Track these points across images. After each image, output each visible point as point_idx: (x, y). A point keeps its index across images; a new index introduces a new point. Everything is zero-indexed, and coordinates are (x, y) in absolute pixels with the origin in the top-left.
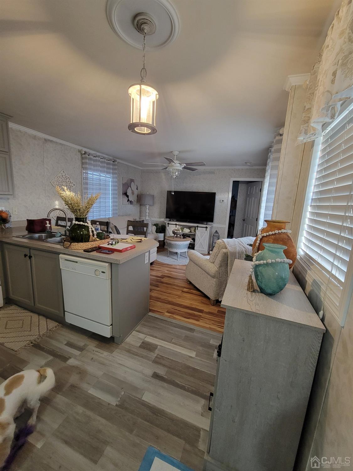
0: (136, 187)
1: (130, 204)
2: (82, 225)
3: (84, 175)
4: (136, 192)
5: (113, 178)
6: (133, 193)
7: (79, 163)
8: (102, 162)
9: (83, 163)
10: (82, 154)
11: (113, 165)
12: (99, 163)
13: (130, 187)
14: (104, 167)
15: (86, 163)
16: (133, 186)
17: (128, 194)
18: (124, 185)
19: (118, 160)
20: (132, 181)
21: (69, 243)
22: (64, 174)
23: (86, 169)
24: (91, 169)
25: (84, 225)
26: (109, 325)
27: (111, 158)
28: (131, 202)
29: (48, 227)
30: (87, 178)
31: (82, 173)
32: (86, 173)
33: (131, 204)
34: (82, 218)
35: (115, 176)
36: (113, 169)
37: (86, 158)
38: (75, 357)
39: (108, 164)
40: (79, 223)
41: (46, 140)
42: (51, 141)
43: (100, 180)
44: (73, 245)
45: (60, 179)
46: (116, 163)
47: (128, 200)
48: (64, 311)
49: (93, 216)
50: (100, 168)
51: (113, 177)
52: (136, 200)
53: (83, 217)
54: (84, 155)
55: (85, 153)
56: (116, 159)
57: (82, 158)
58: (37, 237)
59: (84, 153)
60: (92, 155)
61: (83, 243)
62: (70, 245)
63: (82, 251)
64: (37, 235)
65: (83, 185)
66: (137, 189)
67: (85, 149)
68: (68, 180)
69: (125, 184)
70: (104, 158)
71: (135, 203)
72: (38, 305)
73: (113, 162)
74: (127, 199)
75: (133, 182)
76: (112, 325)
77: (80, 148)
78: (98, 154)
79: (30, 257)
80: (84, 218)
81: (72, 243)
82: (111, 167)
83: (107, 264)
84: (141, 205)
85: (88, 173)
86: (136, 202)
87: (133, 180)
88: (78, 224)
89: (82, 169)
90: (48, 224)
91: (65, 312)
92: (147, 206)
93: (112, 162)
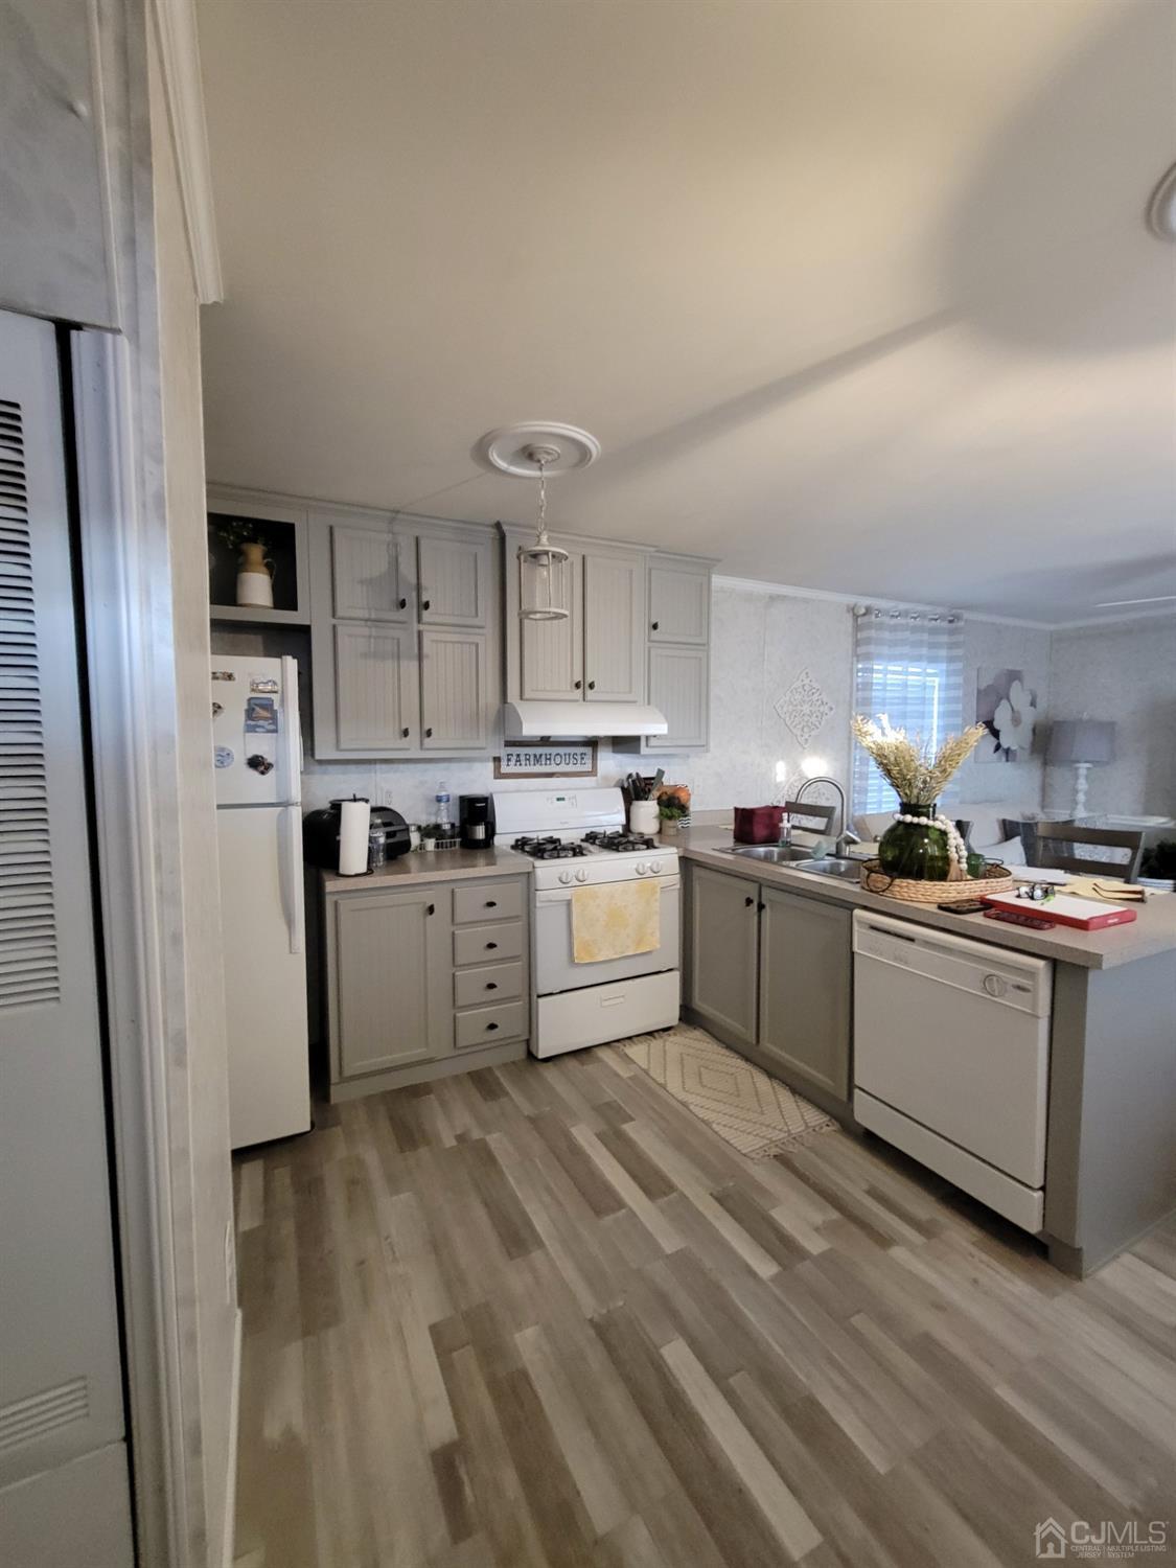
0: (1030, 698)
1: (1004, 759)
2: (911, 823)
3: (860, 678)
4: (1029, 717)
5: (949, 674)
6: (1016, 720)
7: (847, 643)
8: (914, 629)
9: (857, 643)
10: (856, 617)
11: (951, 632)
12: (907, 634)
13: (1004, 702)
14: (920, 644)
15: (868, 641)
16: (1019, 695)
17: (997, 725)
18: (981, 694)
19: (967, 615)
20: (1014, 676)
21: (887, 880)
22: (807, 681)
23: (868, 657)
24: (880, 657)
25: (918, 825)
26: (1037, 1186)
27: (940, 610)
28: (1007, 751)
29: (785, 831)
30: (868, 686)
31: (855, 671)
32: (864, 670)
33: (1007, 760)
34: (924, 807)
35: (953, 666)
36: (952, 646)
37: (869, 626)
38: (912, 1248)
39: (933, 631)
40: (916, 820)
41: (773, 598)
42: (783, 598)
43: (905, 685)
44: (901, 887)
45: (797, 696)
46: (961, 624)
47: (998, 747)
48: (851, 1086)
49: (880, 803)
50: (906, 650)
51: (947, 671)
52: (1027, 746)
53: (929, 802)
54: (861, 619)
55: (868, 611)
56: (959, 611)
57: (857, 628)
58: (762, 854)
59: (863, 611)
60: (886, 613)
61: (932, 883)
62: (890, 885)
63: (933, 908)
64: (761, 850)
65: (854, 705)
66: (1033, 704)
67: (864, 602)
68: (815, 697)
69: (985, 690)
70: (922, 615)
71: (1023, 755)
72: (767, 1045)
73: (951, 621)
74: (992, 741)
75: (1017, 682)
76: (1043, 1188)
77: (851, 600)
78: (903, 606)
79: (761, 907)
80: (929, 806)
81: (897, 880)
82: (944, 639)
83: (1041, 963)
84: (1045, 763)
85: (872, 671)
86: (1027, 753)
87: (1019, 672)
88: (911, 824)
89: (855, 659)
90: (785, 822)
91: (857, 1091)
92: (1078, 765)
93: (945, 624)
